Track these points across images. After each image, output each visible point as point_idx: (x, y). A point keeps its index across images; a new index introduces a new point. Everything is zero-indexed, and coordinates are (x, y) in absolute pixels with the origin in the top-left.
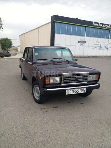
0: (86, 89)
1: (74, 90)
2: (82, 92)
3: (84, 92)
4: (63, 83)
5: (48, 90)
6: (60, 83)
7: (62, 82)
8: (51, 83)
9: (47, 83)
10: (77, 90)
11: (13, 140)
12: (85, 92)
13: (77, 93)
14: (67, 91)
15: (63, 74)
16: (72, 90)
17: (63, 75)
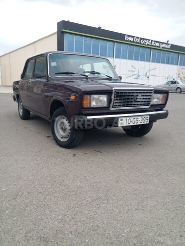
0: (149, 117)
1: (132, 118)
2: (143, 123)
3: (145, 123)
4: (113, 107)
5: (88, 117)
6: (108, 107)
7: (111, 105)
8: (92, 106)
9: (85, 106)
10: (136, 118)
11: (42, 200)
12: (148, 123)
13: (135, 124)
14: (120, 119)
15: (113, 89)
16: (128, 118)
17: (114, 91)
